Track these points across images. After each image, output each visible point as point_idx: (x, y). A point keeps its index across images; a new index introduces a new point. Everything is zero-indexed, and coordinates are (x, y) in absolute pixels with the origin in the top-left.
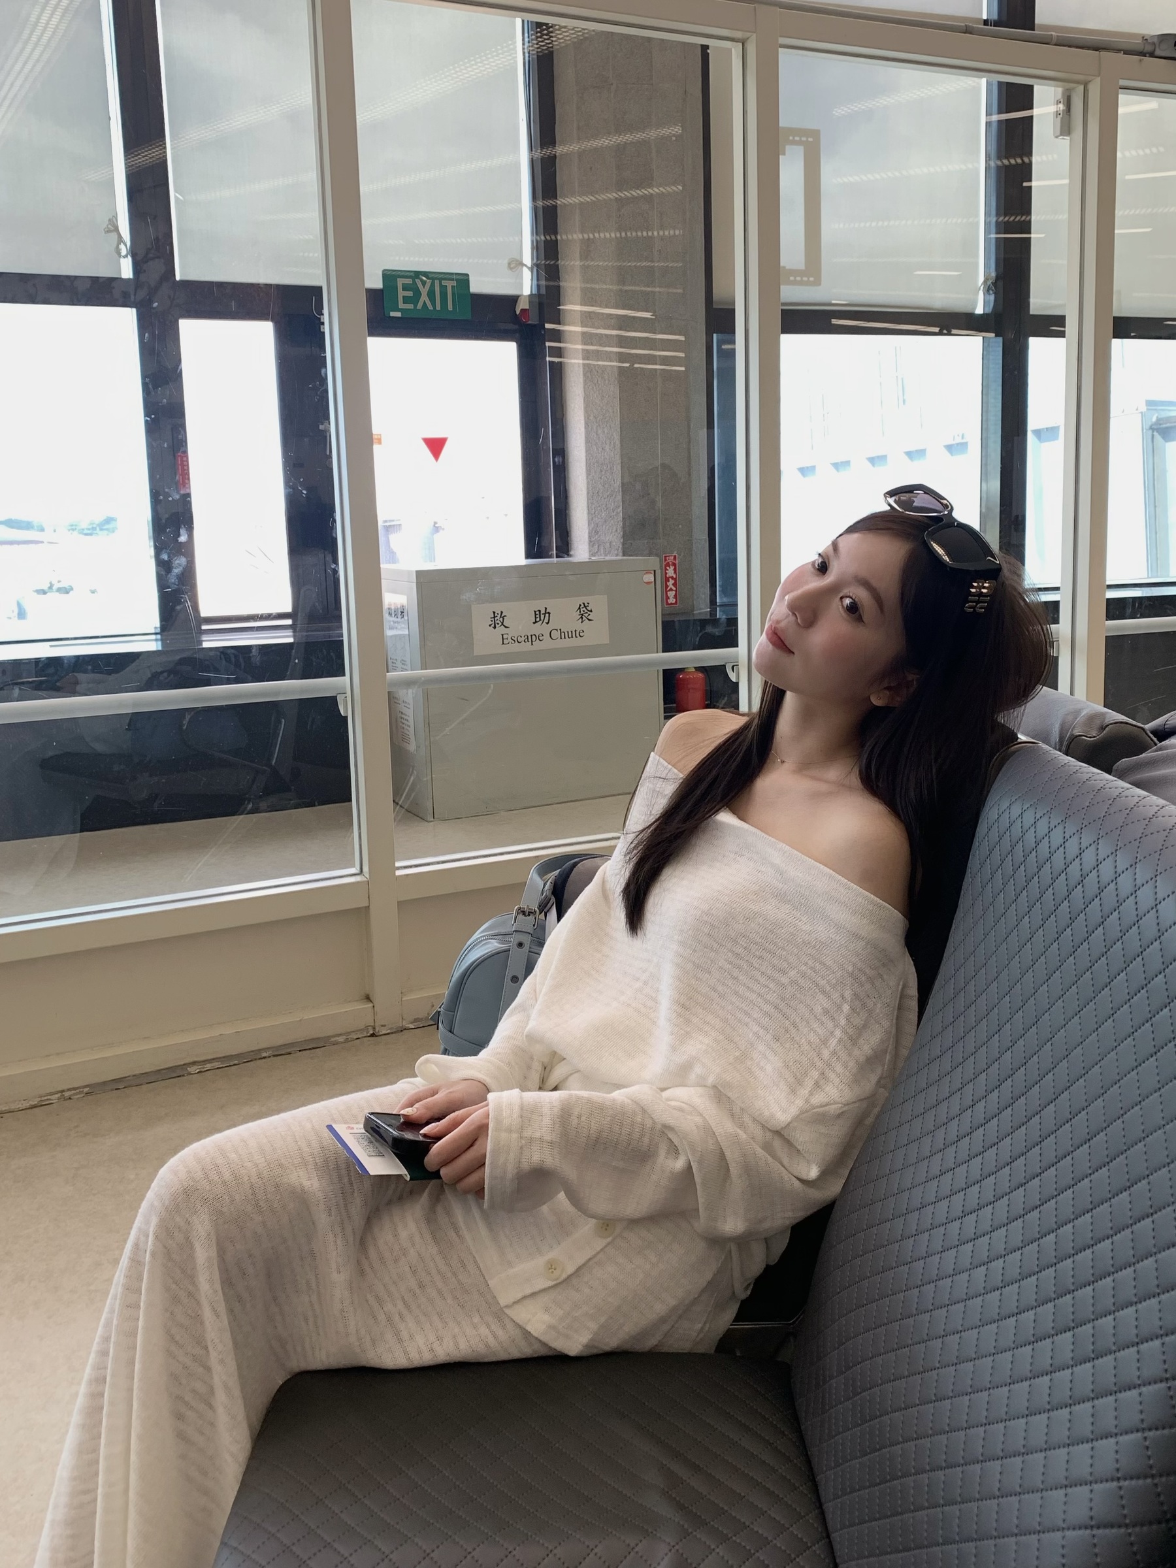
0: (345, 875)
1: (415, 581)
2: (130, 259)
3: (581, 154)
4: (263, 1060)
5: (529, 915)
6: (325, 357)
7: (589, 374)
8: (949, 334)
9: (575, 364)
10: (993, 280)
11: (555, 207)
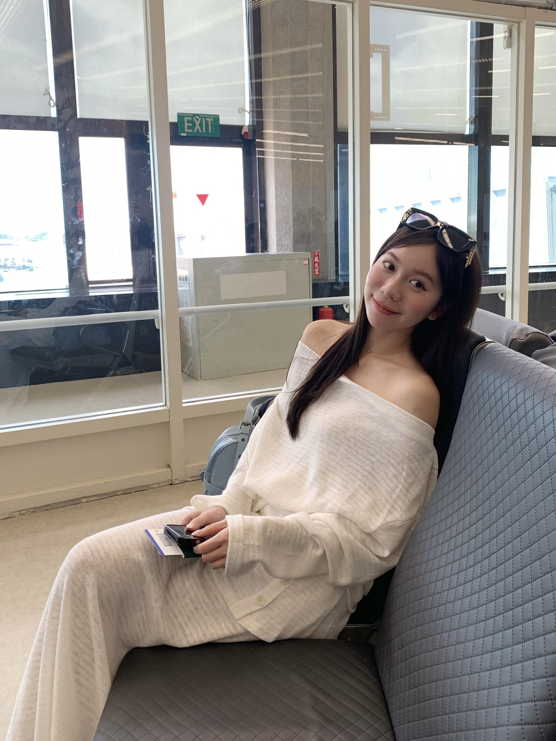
0: (158, 406)
1: (192, 263)
2: (55, 108)
3: (273, 57)
4: (118, 496)
5: (247, 425)
6: (150, 155)
7: (277, 164)
8: (452, 144)
9: (270, 158)
10: (474, 118)
11: (261, 83)
